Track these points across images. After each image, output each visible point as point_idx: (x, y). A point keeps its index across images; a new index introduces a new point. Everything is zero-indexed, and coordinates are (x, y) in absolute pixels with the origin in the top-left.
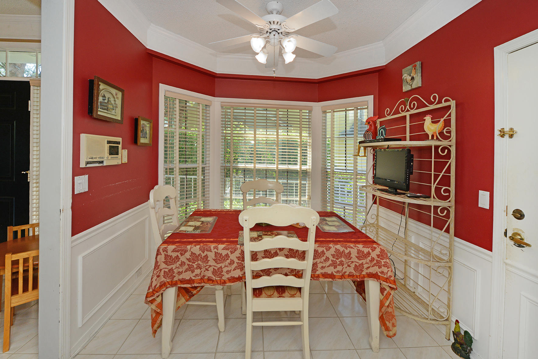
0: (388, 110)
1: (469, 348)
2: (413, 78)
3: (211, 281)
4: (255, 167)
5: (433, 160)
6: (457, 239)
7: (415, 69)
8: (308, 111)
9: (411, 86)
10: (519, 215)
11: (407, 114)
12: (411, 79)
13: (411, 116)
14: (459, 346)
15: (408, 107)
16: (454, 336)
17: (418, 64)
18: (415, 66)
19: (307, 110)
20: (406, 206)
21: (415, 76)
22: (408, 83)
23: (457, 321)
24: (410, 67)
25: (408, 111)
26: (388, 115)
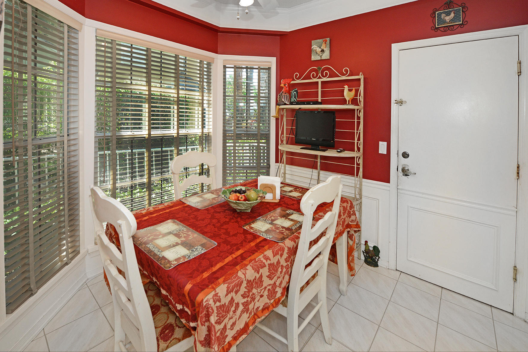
0: (297, 75)
1: (377, 258)
2: (323, 51)
3: (266, 310)
4: (151, 134)
5: (356, 120)
6: (364, 180)
7: (325, 43)
8: (199, 61)
9: (321, 57)
10: (405, 155)
11: (320, 81)
12: (321, 51)
13: (323, 82)
14: (370, 260)
15: (320, 74)
16: (364, 254)
17: (328, 39)
18: (326, 41)
19: (197, 59)
20: (319, 160)
21: (325, 49)
22: (317, 53)
23: (366, 242)
24: (321, 40)
25: (320, 78)
26: (298, 79)
